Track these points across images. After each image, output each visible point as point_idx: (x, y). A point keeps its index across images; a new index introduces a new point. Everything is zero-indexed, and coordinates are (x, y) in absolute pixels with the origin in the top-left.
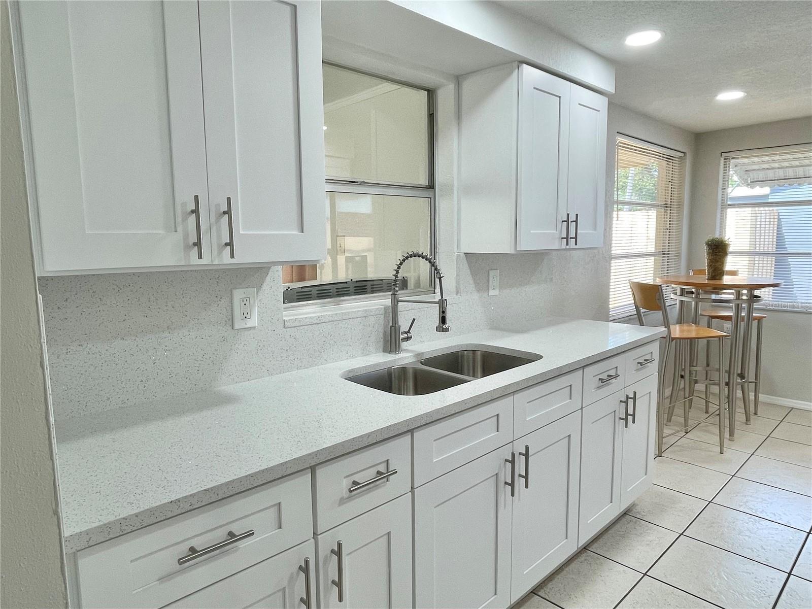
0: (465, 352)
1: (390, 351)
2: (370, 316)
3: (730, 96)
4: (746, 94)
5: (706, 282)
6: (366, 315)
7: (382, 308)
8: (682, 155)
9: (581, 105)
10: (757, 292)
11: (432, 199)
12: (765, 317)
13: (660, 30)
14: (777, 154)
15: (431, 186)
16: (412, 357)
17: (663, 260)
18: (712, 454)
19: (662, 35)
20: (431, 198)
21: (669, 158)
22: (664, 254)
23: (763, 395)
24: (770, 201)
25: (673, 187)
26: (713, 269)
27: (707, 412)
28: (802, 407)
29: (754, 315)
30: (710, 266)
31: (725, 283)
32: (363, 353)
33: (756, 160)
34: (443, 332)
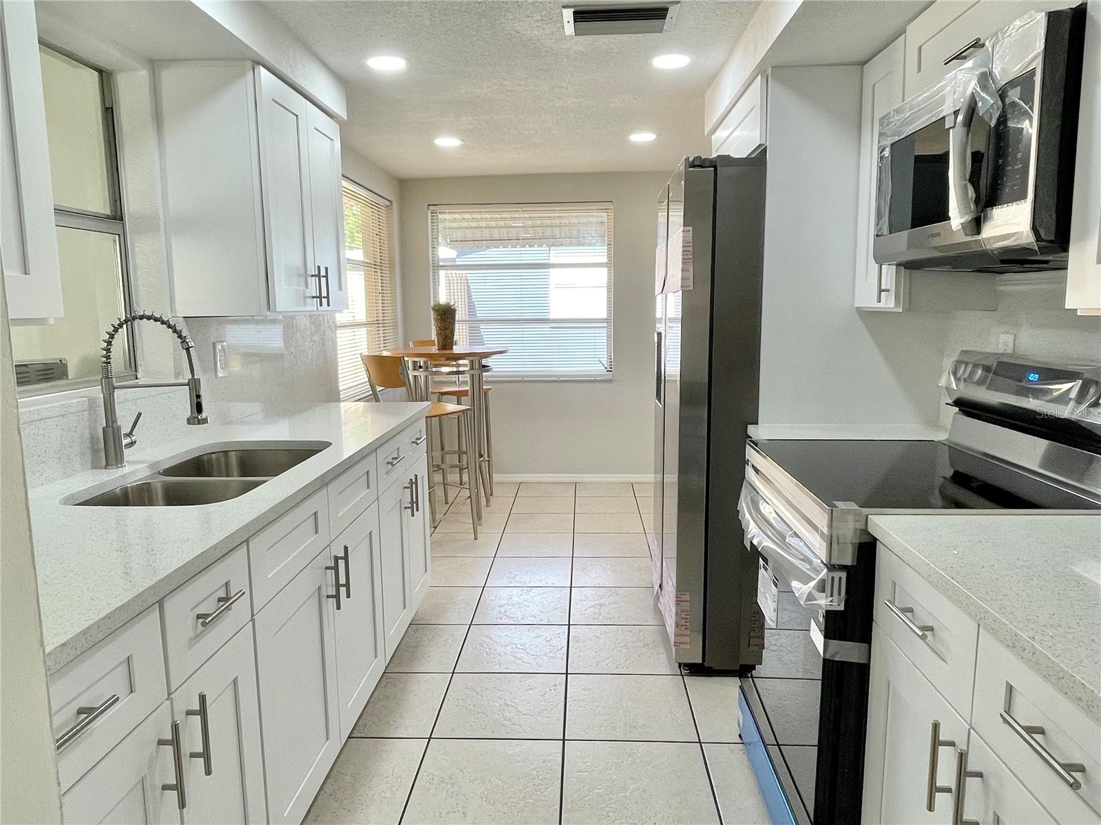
0: (214, 455)
1: (107, 465)
2: (70, 413)
3: (448, 142)
4: (463, 143)
5: (437, 352)
6: (63, 412)
7: (85, 401)
8: (389, 204)
9: (317, 130)
10: (484, 362)
11: (122, 236)
12: (491, 389)
13: (407, 59)
14: (481, 212)
15: (117, 215)
16: (147, 469)
17: (378, 330)
18: (468, 541)
19: (407, 64)
20: (119, 235)
21: (376, 206)
22: (378, 324)
23: (497, 475)
24: (457, 263)
25: (382, 241)
26: (443, 337)
27: (447, 503)
28: (530, 480)
29: (484, 387)
30: (439, 335)
31: (455, 352)
32: (64, 473)
33: (467, 216)
34: (199, 424)
